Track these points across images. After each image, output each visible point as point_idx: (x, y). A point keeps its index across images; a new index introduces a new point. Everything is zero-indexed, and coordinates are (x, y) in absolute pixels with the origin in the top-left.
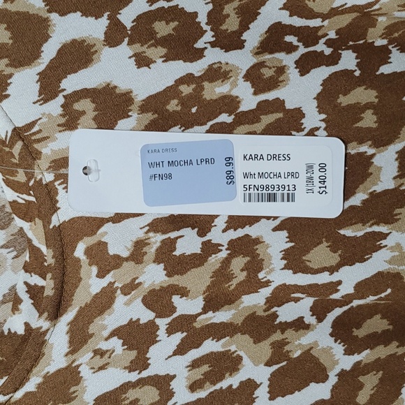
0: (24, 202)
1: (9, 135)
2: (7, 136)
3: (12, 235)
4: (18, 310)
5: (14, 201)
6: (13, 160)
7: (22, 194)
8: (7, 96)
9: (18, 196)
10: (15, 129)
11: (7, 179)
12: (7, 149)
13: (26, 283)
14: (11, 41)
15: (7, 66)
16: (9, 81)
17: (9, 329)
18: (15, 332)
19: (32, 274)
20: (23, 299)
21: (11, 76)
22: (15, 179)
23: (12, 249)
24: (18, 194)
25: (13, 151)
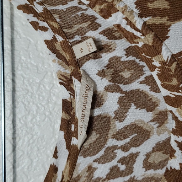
0: (174, 96)
1: (169, 59)
2: (168, 59)
3: (156, 115)
4: (174, 156)
5: (167, 96)
6: (170, 73)
7: (174, 92)
8: (168, 37)
9: (171, 93)
10: (172, 56)
11: (164, 84)
12: (167, 67)
13: (176, 141)
14: (169, 7)
15: (167, 20)
16: (169, 29)
17: (171, 167)
18: (175, 169)
19: (179, 136)
20: (176, 150)
21: (169, 26)
22: (170, 83)
23: (156, 122)
24: (171, 92)
25: (171, 68)
